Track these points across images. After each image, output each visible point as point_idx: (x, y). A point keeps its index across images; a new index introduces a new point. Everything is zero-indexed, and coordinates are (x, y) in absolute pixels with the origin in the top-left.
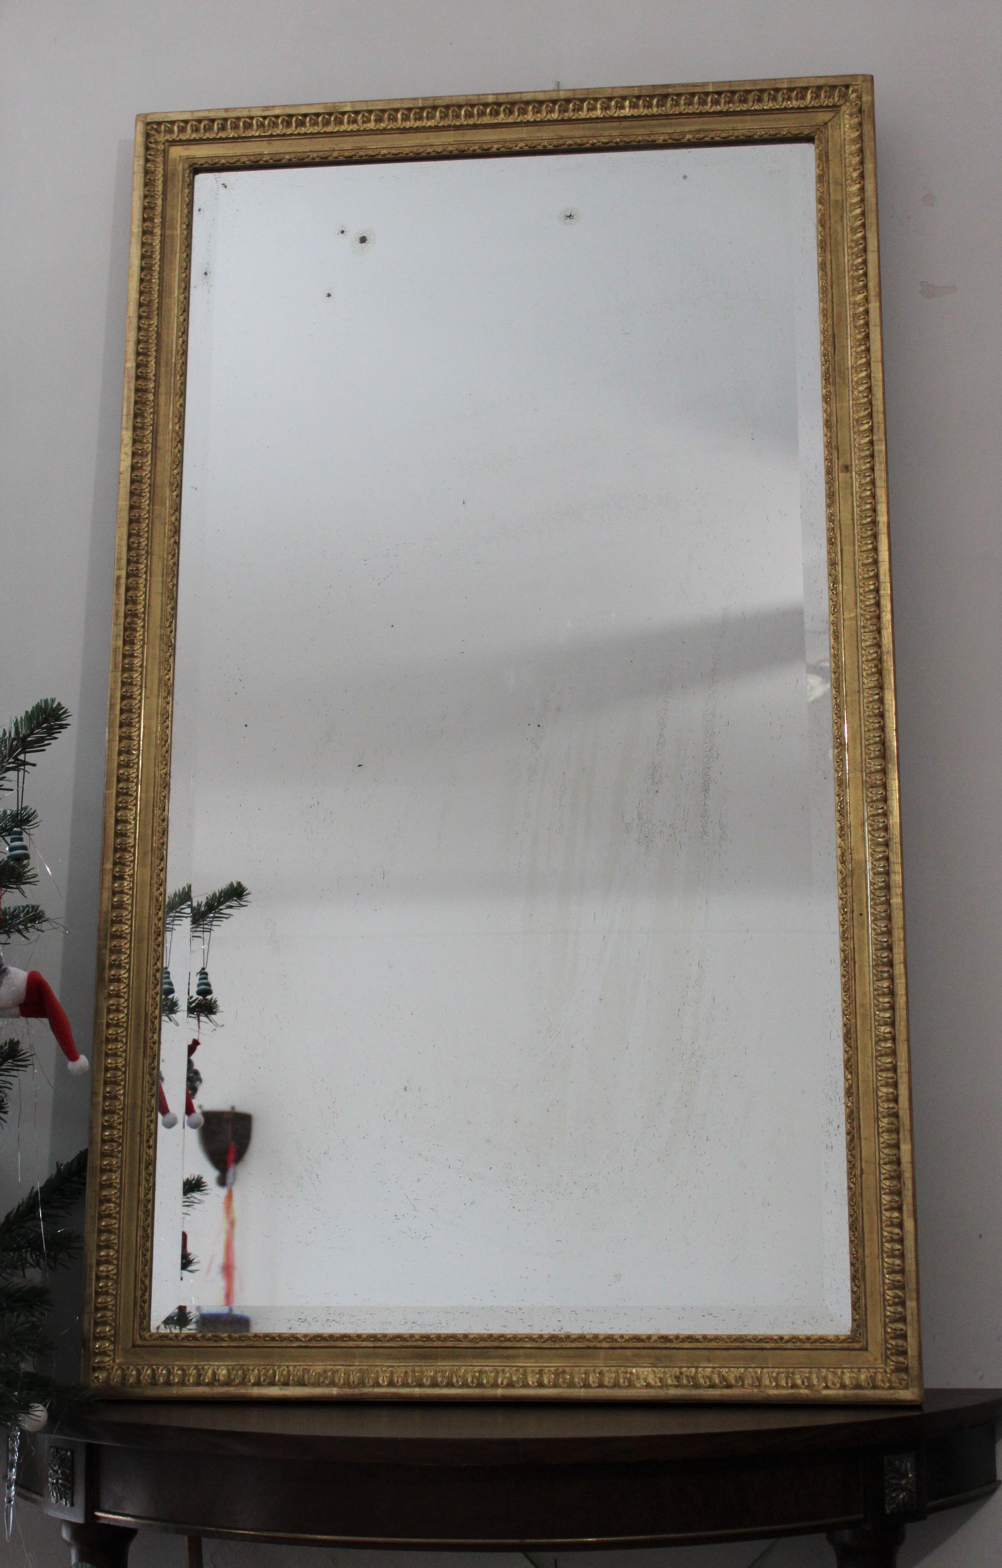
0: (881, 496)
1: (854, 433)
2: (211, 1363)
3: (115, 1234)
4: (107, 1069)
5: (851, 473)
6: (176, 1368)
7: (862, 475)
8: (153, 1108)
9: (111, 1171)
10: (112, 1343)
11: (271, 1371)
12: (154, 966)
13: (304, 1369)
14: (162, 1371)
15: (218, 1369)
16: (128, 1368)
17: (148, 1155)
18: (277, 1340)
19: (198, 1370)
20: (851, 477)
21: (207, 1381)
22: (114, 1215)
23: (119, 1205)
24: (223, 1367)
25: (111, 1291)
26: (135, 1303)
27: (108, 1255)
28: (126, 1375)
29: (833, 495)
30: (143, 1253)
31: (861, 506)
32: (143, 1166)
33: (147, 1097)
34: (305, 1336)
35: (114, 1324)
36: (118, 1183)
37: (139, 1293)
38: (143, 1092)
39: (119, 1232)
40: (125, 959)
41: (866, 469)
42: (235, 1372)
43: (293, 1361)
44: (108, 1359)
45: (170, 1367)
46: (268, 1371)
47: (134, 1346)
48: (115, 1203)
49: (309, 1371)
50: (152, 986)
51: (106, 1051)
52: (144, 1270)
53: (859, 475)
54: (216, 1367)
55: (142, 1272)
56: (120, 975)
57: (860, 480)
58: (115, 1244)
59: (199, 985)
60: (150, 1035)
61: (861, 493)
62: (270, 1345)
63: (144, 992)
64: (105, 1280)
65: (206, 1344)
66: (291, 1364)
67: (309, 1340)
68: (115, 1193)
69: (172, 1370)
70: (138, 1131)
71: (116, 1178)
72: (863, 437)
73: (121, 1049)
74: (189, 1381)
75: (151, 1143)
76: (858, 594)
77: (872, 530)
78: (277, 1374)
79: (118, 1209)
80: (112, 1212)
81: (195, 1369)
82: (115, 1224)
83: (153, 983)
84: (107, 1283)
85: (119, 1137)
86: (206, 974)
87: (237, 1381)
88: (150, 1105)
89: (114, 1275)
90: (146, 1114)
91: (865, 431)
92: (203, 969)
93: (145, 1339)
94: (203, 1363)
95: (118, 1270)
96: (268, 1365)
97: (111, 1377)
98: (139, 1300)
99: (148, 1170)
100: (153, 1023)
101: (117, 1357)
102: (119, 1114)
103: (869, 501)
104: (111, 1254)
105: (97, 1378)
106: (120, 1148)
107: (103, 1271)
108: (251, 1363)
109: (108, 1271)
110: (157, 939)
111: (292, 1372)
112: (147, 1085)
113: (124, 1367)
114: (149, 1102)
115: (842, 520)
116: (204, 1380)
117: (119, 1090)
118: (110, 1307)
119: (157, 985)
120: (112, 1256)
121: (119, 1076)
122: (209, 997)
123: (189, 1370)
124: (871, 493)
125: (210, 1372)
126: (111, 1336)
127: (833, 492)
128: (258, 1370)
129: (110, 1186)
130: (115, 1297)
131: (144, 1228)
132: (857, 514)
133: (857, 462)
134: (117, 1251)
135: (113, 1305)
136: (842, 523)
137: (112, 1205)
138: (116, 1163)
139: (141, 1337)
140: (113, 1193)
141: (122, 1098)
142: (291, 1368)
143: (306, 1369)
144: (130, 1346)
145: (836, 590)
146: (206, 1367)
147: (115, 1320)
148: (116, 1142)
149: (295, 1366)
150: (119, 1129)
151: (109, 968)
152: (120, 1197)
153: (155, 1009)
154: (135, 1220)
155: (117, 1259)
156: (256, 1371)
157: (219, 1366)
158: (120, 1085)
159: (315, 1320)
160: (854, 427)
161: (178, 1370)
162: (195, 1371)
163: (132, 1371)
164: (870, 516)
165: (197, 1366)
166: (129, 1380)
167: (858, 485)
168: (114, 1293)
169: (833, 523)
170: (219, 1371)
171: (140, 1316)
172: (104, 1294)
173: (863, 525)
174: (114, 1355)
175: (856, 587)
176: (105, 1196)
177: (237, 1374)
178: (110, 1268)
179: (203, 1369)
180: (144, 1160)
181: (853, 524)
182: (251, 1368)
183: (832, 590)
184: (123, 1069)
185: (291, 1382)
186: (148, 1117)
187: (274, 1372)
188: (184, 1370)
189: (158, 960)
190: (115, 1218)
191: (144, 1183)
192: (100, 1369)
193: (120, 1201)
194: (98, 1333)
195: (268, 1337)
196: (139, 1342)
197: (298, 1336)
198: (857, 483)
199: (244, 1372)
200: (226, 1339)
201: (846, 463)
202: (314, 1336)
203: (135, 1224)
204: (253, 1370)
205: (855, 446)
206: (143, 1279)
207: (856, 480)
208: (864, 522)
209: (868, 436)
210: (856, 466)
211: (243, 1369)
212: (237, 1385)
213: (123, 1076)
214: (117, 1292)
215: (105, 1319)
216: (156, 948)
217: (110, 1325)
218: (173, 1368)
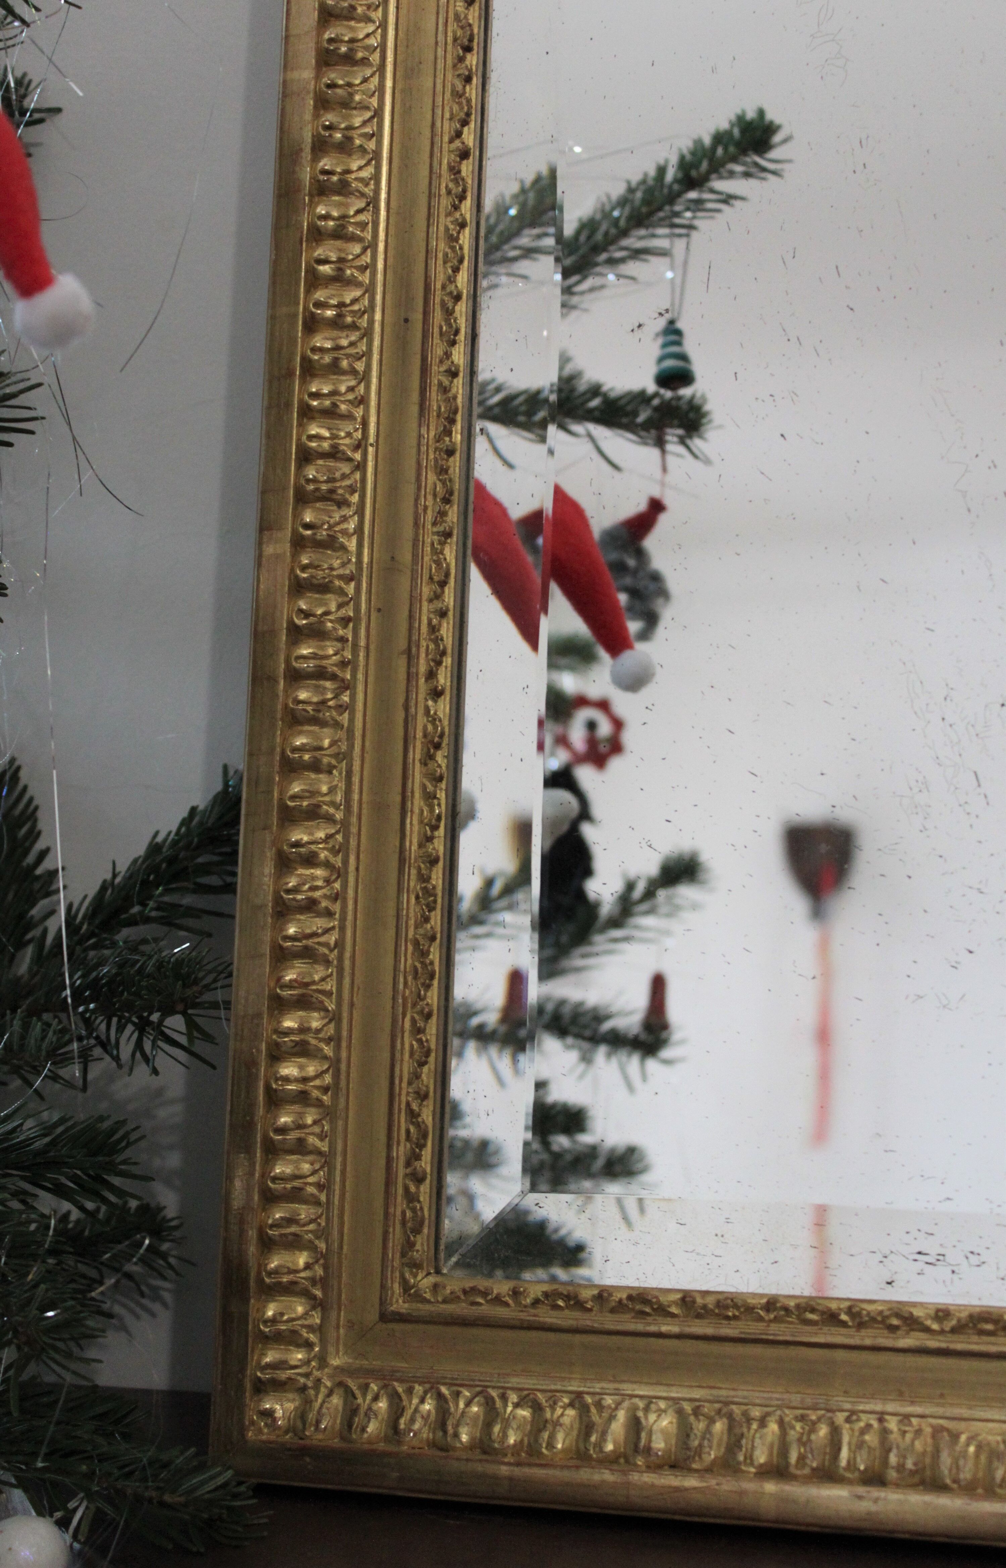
2: (628, 1388)
3: (327, 963)
4: (306, 457)
6: (513, 1397)
8: (447, 575)
9: (315, 767)
10: (316, 1304)
11: (823, 1431)
12: (451, 141)
13: (937, 1431)
14: (468, 1404)
15: (647, 1409)
16: (365, 1388)
17: (434, 720)
18: (844, 1324)
19: (584, 1410)
21: (610, 1447)
22: (324, 904)
23: (340, 873)
24: (662, 1405)
25: (312, 1140)
26: (389, 1182)
27: (303, 1030)
28: (355, 1411)
30: (413, 1021)
32: (417, 752)
33: (429, 538)
34: (942, 1314)
35: (322, 1246)
36: (337, 808)
37: (401, 1151)
38: (416, 524)
39: (340, 958)
40: (365, 123)
42: (702, 1425)
43: (900, 1396)
44: (299, 1356)
45: (494, 1393)
46: (813, 1427)
47: (385, 1317)
48: (327, 864)
49: (955, 1437)
50: (445, 202)
51: (301, 402)
52: (416, 1076)
54: (641, 1404)
55: (410, 1083)
56: (348, 172)
58: (329, 994)
59: (661, 359)
60: (438, 348)
62: (821, 1339)
63: (421, 223)
64: (296, 1108)
65: (610, 1322)
66: (890, 1407)
67: (953, 1331)
68: (329, 837)
69: (499, 1403)
70: (403, 644)
71: (332, 790)
73: (351, 397)
74: (551, 1445)
75: (443, 678)
78: (846, 1439)
79: (337, 885)
80: (317, 894)
81: (571, 1405)
82: (327, 931)
83: (449, 192)
84: (301, 1115)
85: (343, 664)
86: (678, 333)
87: (711, 1455)
88: (438, 563)
89: (325, 1090)
90: (426, 591)
92: (672, 322)
93: (418, 1297)
94: (597, 1387)
95: (336, 1076)
96: (815, 1408)
97: (311, 1416)
98: (401, 1171)
99: (431, 765)
100: (449, 313)
101: (331, 1349)
102: (342, 592)
104: (315, 1024)
105: (269, 1414)
106: (346, 698)
107: (287, 1079)
108: (757, 1396)
109: (305, 1080)
110: (461, 59)
111: (895, 1437)
112: (430, 503)
113: (352, 1384)
114: (437, 553)
116: (599, 1445)
117: (344, 519)
118: (311, 1190)
119: (462, 197)
120: (318, 1031)
121: (344, 477)
122: (686, 392)
123: (553, 1408)
125: (618, 1426)
126: (313, 1281)
128: (781, 1423)
129: (313, 814)
130: (327, 1159)
131: (416, 943)
134: (335, 1018)
135: (320, 1186)
137: (319, 872)
138: (333, 743)
139: (406, 1287)
140: (321, 835)
141: (352, 545)
142: (892, 1424)
143: (943, 1429)
144: (373, 1315)
146: (609, 1401)
147: (323, 1233)
148: (334, 677)
149: (906, 1418)
150: (343, 640)
151: (313, 149)
152: (341, 850)
153: (456, 270)
154: (392, 922)
155: (335, 1040)
156: (773, 1427)
157: (650, 1400)
158: (348, 504)
159: (974, 1259)
161: (517, 1405)
162: (571, 1412)
163: (376, 1398)
165: (579, 1395)
166: (364, 1430)
168: (324, 1147)
170: (652, 1417)
171: (404, 1223)
172: (291, 1152)
174: (323, 1341)
176: (297, 844)
177: (708, 1431)
178: (311, 1070)
179: (599, 1405)
180: (419, 734)
182: (756, 1412)
184: (358, 456)
185: (892, 1474)
186: (430, 601)
187: (835, 1432)
188: (537, 1408)
189: (465, 123)
190: (329, 914)
191: (417, 802)
192: (279, 1386)
193: (346, 862)
194: (270, 1274)
195: (813, 1310)
196: (399, 1305)
197: (917, 1312)
199: (730, 1428)
200: (674, 1310)
202: (971, 1316)
203: (392, 932)
204: (763, 1423)
206: (415, 1106)
211: (730, 1417)
212: (709, 1470)
213: (358, 476)
214: (332, 1146)
215: (293, 1229)
216: (459, 87)
217: (311, 1247)
218: (504, 1398)
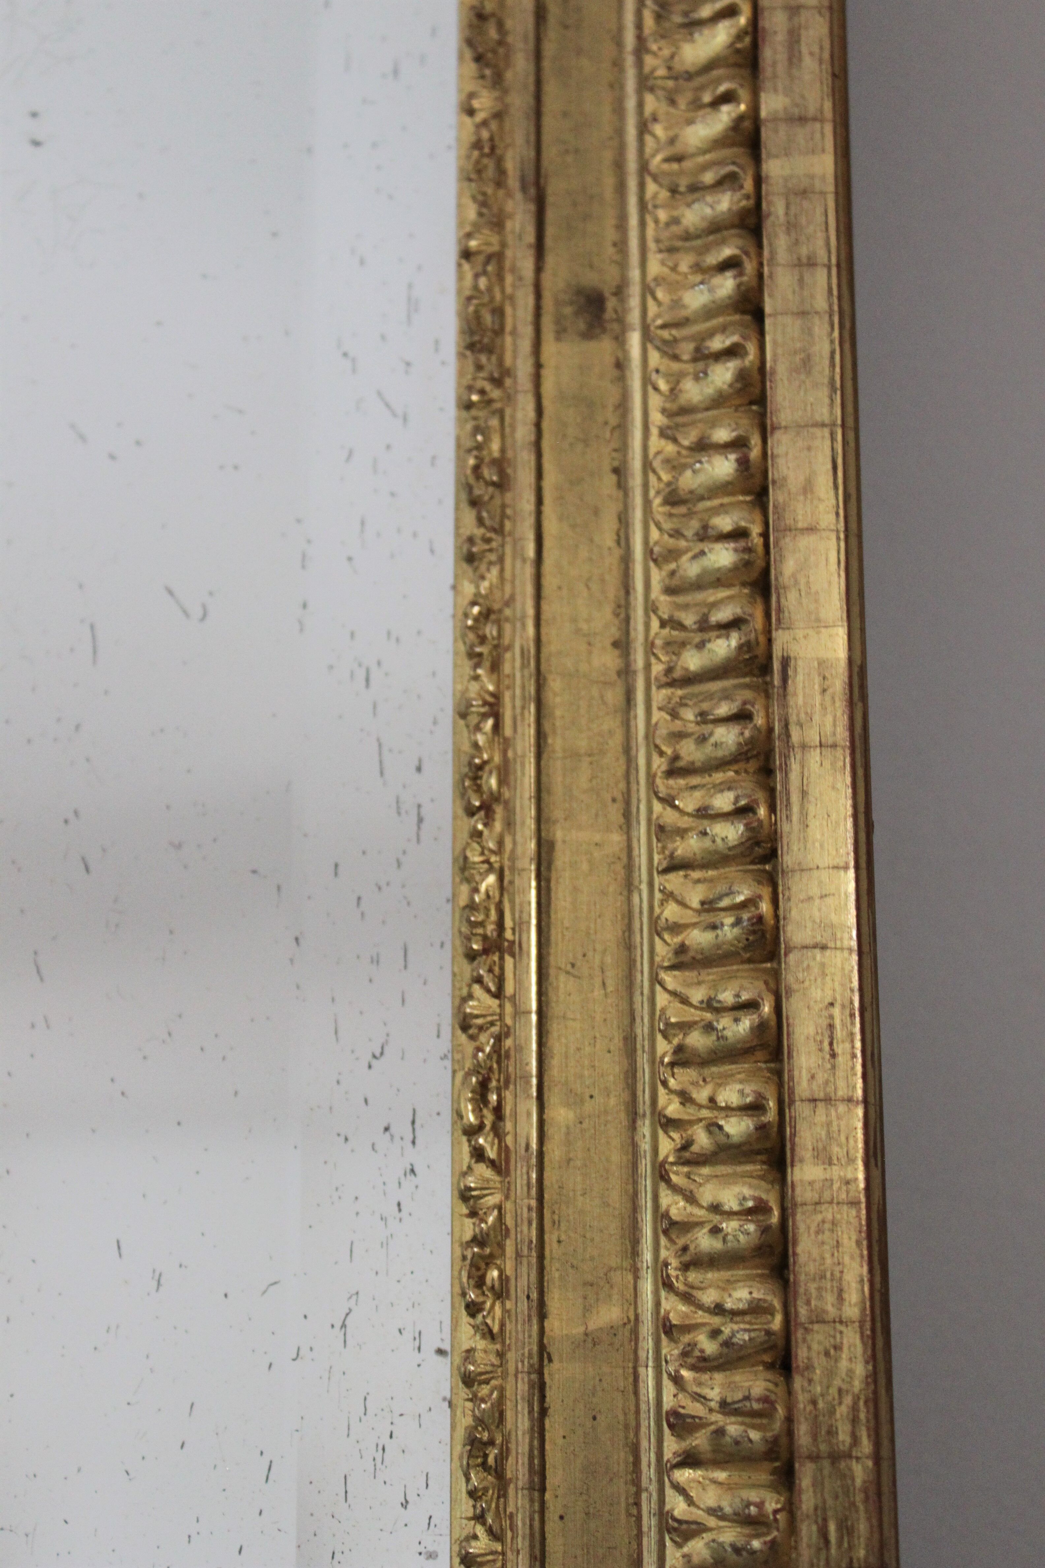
0: (808, 488)
1: (645, 84)
5: (620, 340)
7: (686, 350)
20: (621, 365)
29: (502, 485)
31: (673, 554)
41: (709, 312)
53: (669, 350)
57: (675, 381)
61: (676, 466)
72: (696, 105)
76: (645, 1166)
77: (742, 717)
91: (710, 66)
103: (725, 523)
115: (551, 647)
124: (743, 463)
127: (501, 464)
132: (651, 608)
133: (655, 267)
136: (553, 666)
145: (498, 1132)
160: (641, 48)
164: (735, 624)
167: (657, 418)
169: (495, 667)
173: (689, 680)
175: (633, 1116)
181: (626, 672)
183: (472, 1132)
198: (655, 401)
201: (590, 279)
205: (644, 168)
207: (647, 382)
208: (693, 661)
209: (728, 98)
210: (647, 290)
